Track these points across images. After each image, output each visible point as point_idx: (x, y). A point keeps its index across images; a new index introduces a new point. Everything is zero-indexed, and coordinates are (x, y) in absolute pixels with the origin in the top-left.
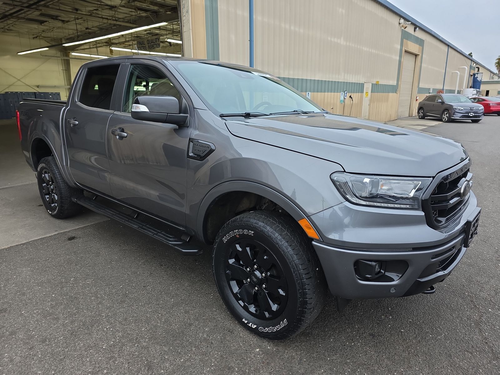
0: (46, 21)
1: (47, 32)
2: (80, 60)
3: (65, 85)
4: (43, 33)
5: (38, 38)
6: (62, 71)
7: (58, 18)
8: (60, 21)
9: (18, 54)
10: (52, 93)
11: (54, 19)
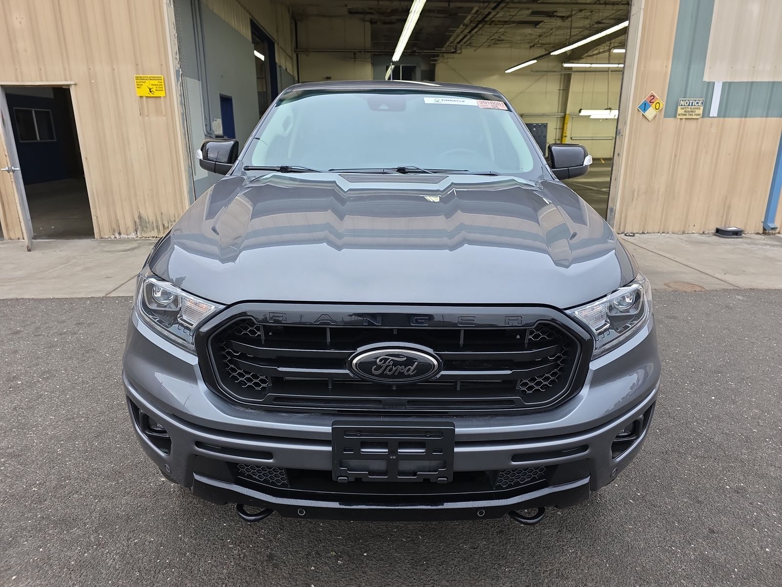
0: (541, 22)
1: (546, 37)
2: (584, 73)
3: (558, 113)
4: (541, 38)
5: (535, 46)
6: (558, 91)
7: (555, 14)
8: (558, 18)
9: (506, 72)
10: (537, 124)
11: (550, 16)
